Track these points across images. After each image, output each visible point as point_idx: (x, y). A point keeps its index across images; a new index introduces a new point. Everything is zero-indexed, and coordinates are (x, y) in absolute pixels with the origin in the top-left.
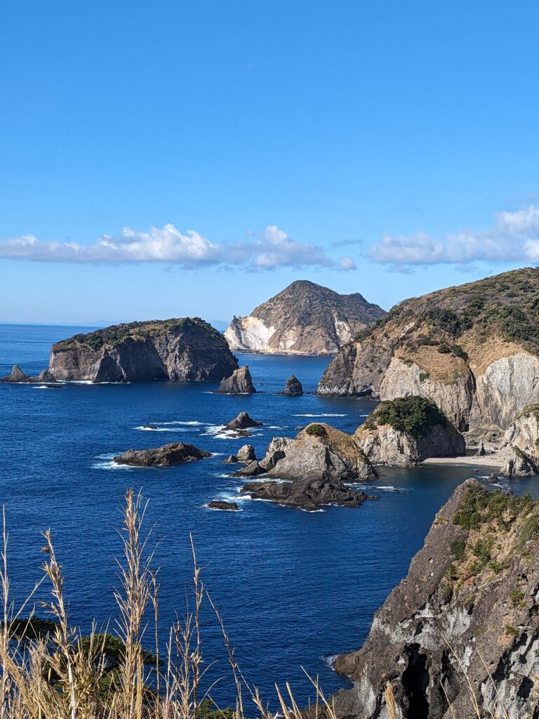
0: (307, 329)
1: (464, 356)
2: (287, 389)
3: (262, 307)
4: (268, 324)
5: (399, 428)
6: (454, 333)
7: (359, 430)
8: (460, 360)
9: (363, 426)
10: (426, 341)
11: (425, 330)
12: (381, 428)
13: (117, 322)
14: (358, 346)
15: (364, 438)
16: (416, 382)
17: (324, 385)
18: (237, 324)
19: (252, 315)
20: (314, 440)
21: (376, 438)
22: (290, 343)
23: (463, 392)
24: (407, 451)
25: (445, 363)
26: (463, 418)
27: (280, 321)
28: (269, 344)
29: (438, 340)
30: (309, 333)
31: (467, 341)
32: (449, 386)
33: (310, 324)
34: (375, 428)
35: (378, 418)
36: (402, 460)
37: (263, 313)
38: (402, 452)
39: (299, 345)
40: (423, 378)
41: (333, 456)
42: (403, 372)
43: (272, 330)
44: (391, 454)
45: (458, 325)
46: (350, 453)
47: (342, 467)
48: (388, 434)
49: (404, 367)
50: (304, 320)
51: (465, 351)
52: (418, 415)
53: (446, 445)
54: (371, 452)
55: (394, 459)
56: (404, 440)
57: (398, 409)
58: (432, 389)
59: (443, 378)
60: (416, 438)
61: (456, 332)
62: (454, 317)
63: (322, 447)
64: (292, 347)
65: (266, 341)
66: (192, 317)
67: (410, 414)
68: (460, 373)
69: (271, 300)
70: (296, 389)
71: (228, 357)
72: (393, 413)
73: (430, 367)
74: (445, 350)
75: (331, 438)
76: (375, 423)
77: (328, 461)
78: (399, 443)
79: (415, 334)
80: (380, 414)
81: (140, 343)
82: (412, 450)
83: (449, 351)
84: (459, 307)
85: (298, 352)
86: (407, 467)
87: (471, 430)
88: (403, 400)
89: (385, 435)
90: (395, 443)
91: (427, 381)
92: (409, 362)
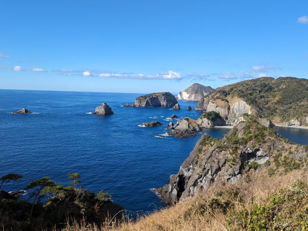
0: (197, 94)
1: (228, 102)
2: (188, 109)
3: (186, 89)
4: (188, 94)
5: (208, 119)
6: (225, 96)
7: (198, 119)
8: (226, 102)
9: (199, 118)
10: (218, 98)
11: (218, 95)
12: (204, 119)
13: (150, 93)
14: (205, 99)
15: (199, 121)
16: (215, 108)
17: (196, 108)
18: (180, 93)
19: (184, 91)
20: (186, 121)
21: (203, 121)
22: (193, 98)
23: (227, 110)
24: (210, 124)
25: (223, 103)
26: (227, 117)
27: (190, 93)
28: (188, 98)
29: (221, 98)
30: (197, 95)
31: (229, 98)
32: (223, 109)
33: (197, 93)
34: (202, 119)
35: (203, 116)
36: (209, 127)
37: (186, 91)
38: (209, 125)
39: (195, 98)
40: (217, 107)
41: (190, 125)
42: (212, 105)
43: (189, 95)
44: (206, 125)
45: (226, 94)
46: (195, 125)
47: (192, 128)
48: (206, 120)
49: (212, 104)
50: (196, 92)
51: (228, 100)
52: (213, 116)
53: (221, 123)
54: (201, 124)
55: (207, 126)
56: (209, 122)
57: (208, 114)
58: (219, 109)
59: (222, 107)
60: (212, 121)
61: (226, 95)
62: (226, 92)
63: (187, 123)
64: (193, 99)
65: (187, 97)
66: (167, 92)
67: (211, 115)
68: (226, 106)
69: (189, 88)
70: (190, 109)
71: (175, 101)
72: (207, 115)
73: (219, 104)
74: (223, 100)
75: (190, 121)
76: (203, 118)
77: (189, 126)
78: (208, 122)
79: (215, 96)
80: (204, 115)
81: (155, 98)
82: (211, 124)
83: (224, 100)
84: (227, 90)
85: (195, 100)
86: (210, 128)
87: (229, 119)
88: (210, 112)
89: (205, 120)
90: (207, 122)
91: (218, 107)
92: (213, 103)
